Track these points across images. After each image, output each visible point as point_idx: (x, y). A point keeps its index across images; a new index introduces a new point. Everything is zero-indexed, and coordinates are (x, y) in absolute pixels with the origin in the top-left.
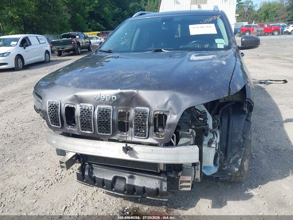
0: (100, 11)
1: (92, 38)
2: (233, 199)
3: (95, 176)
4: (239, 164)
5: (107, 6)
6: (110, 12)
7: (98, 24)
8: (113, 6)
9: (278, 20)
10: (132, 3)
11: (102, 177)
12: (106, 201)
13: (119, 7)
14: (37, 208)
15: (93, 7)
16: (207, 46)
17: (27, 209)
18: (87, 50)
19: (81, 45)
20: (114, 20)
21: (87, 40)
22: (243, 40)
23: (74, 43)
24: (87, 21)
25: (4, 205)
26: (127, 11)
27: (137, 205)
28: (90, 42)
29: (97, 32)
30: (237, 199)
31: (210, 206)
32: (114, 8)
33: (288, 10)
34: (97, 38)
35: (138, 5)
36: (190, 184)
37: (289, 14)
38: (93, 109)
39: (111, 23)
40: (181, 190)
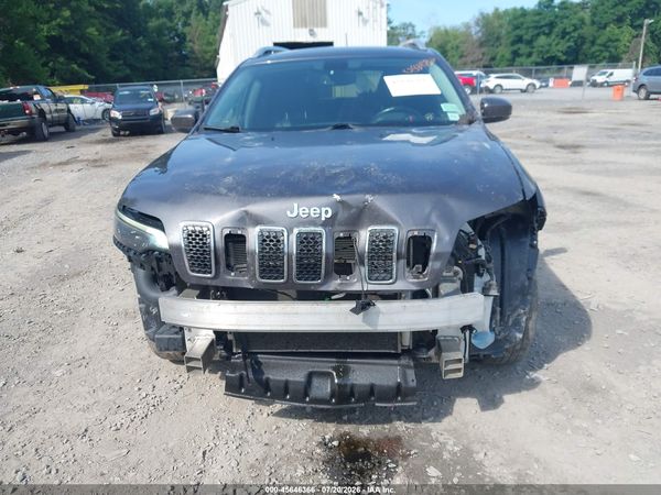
0: (77, 37)
1: (71, 101)
2: (512, 391)
3: (268, 379)
4: (523, 325)
5: (93, 26)
6: (102, 38)
7: (75, 66)
8: (109, 26)
9: (465, 64)
10: (154, 19)
11: (284, 379)
12: (281, 430)
13: (125, 28)
14: (138, 464)
15: (59, 26)
16: (429, 117)
17: (116, 470)
18: (62, 129)
19: (48, 116)
20: (113, 57)
21: (61, 106)
22: (486, 105)
23: (31, 113)
24: (44, 59)
25: (57, 470)
26: (144, 37)
27: (347, 428)
28: (69, 111)
29: (81, 87)
30: (517, 389)
31: (479, 410)
32: (110, 30)
33: (481, 45)
34: (83, 101)
35: (169, 24)
36: (461, 366)
37: (483, 54)
38: (286, 234)
39: (109, 65)
40: (448, 377)
